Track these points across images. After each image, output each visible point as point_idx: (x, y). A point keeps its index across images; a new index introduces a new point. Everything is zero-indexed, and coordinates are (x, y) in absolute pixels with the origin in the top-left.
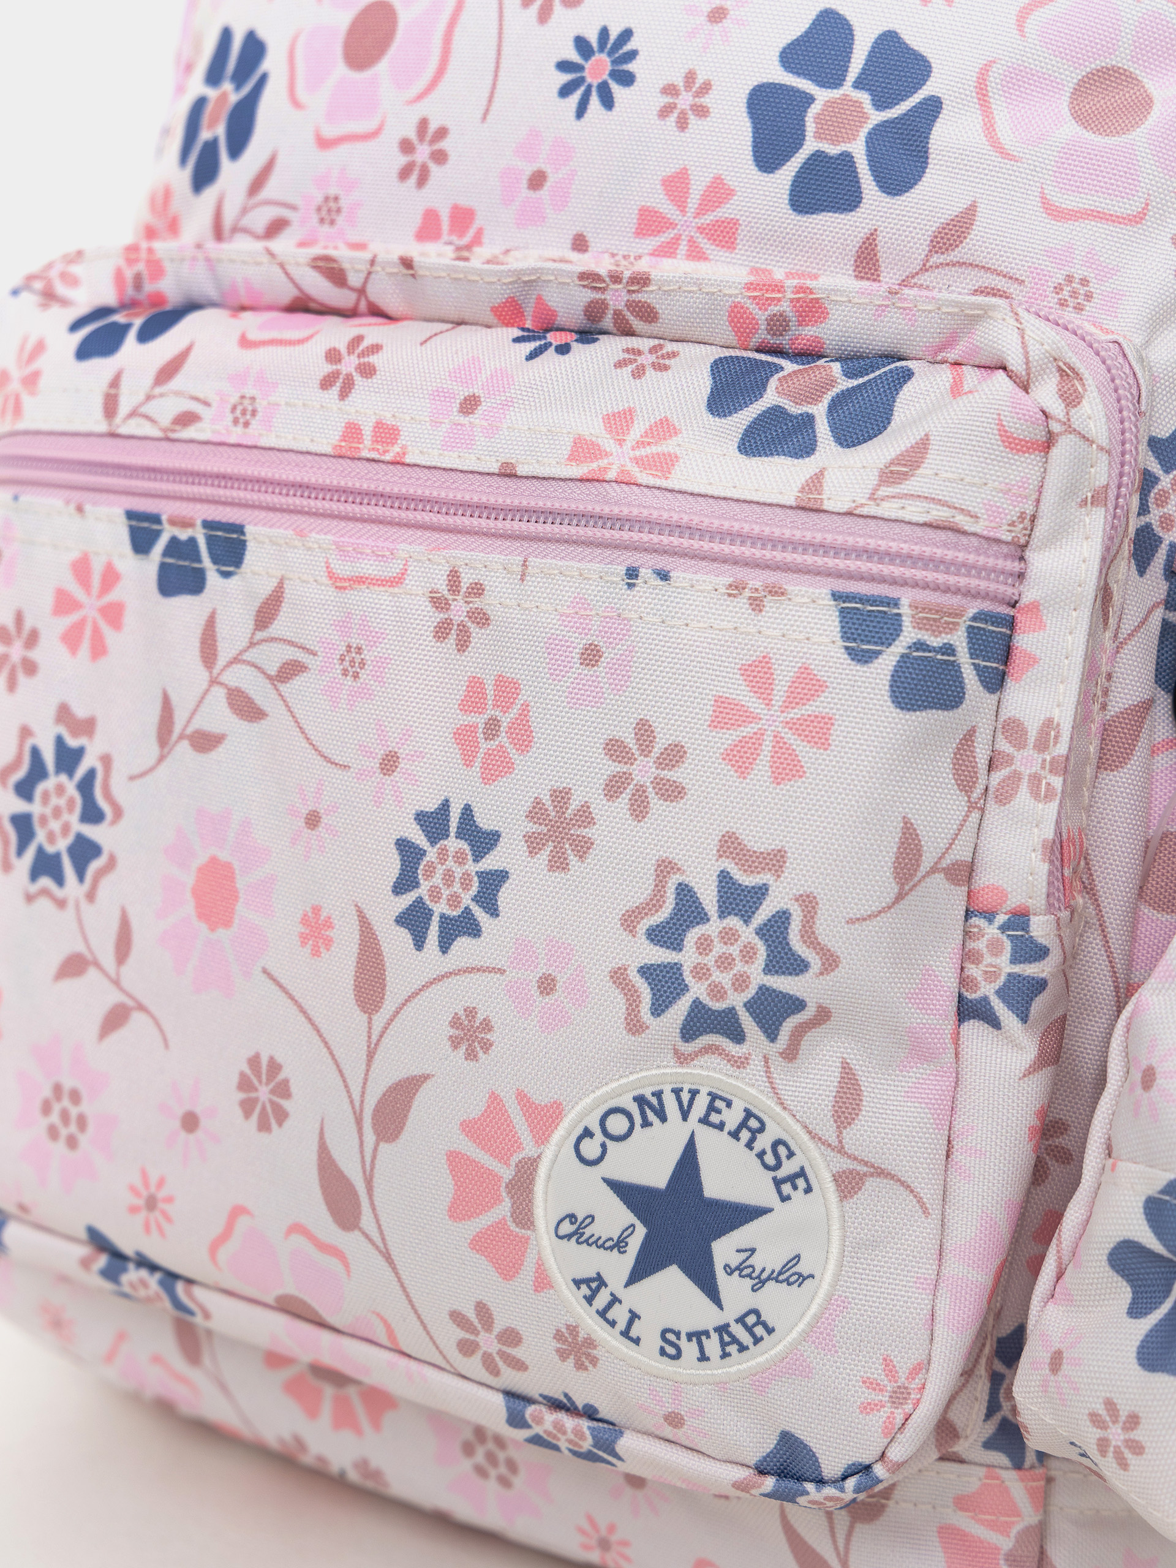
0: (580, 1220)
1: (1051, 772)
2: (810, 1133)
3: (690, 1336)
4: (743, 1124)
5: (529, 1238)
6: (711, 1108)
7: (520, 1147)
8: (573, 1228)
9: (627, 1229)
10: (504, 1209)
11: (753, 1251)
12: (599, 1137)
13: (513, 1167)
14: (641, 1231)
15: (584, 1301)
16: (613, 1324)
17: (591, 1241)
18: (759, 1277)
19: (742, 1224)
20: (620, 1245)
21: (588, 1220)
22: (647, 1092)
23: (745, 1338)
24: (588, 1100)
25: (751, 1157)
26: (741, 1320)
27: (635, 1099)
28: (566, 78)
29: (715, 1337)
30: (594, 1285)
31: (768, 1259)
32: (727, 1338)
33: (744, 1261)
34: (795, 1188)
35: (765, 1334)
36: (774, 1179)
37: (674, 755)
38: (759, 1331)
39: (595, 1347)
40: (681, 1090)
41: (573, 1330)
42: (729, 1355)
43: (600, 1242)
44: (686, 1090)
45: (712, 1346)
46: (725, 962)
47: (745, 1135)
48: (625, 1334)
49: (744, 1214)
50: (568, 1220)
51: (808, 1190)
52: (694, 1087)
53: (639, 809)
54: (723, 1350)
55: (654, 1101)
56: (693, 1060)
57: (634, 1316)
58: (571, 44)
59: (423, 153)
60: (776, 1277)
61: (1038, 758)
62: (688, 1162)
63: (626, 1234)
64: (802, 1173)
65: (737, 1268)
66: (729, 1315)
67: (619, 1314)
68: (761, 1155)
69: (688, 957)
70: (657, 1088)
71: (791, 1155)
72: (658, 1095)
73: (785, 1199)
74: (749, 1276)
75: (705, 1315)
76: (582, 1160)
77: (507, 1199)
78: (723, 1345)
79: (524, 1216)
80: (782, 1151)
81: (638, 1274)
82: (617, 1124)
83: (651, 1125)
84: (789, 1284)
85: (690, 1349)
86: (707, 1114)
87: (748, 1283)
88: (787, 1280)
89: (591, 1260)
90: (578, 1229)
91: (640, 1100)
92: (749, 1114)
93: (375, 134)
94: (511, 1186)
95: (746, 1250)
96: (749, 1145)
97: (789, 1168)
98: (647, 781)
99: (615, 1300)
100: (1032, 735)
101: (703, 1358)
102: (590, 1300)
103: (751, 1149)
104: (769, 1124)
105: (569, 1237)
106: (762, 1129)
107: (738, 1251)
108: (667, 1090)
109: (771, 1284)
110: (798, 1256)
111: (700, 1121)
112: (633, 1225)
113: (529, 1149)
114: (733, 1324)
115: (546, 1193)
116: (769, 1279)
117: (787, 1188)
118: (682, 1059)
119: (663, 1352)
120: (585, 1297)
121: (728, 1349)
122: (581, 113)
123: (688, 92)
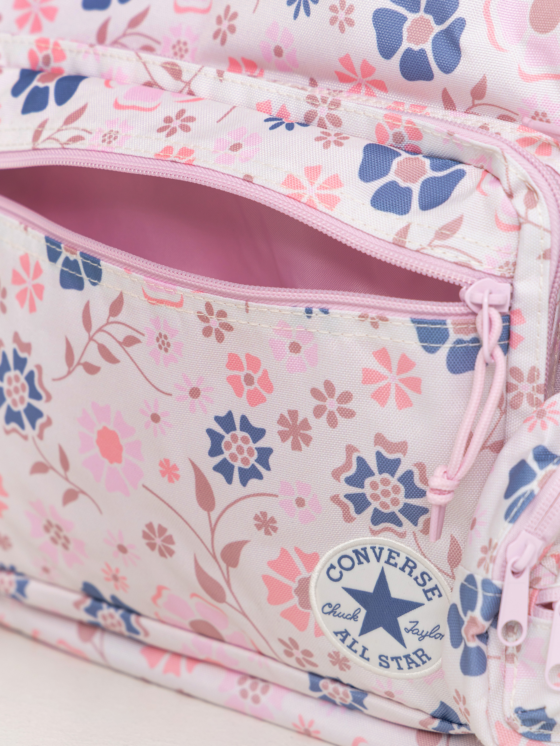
0: (333, 606)
1: (537, 392)
2: (438, 569)
3: (392, 659)
4: (406, 564)
5: (309, 613)
6: (390, 557)
7: (299, 573)
8: (331, 609)
9: (357, 610)
10: (295, 600)
11: (417, 622)
12: (338, 569)
13: (297, 583)
14: (363, 612)
15: (340, 642)
16: (355, 652)
17: (340, 615)
18: (421, 634)
19: (410, 610)
20: (354, 617)
21: (338, 606)
22: (359, 548)
23: (419, 662)
24: (330, 552)
25: (411, 580)
26: (415, 653)
27: (354, 551)
29: (404, 660)
30: (344, 634)
31: (425, 626)
32: (410, 661)
33: (414, 627)
34: (434, 594)
35: (427, 660)
36: (424, 590)
37: (346, 397)
38: (424, 658)
39: (348, 661)
40: (375, 547)
41: (337, 654)
42: (412, 668)
43: (345, 616)
44: (377, 548)
45: (403, 663)
46: (386, 493)
47: (407, 570)
48: (362, 656)
49: (411, 606)
50: (327, 606)
51: (440, 596)
52: (381, 546)
53: (332, 422)
54: (409, 666)
55: (363, 552)
56: (379, 533)
57: (365, 649)
60: (429, 635)
61: (530, 386)
62: (382, 580)
63: (356, 613)
64: (436, 588)
65: (411, 630)
66: (410, 650)
67: (358, 647)
68: (416, 579)
69: (367, 490)
70: (363, 546)
71: (430, 579)
72: (364, 549)
73: (429, 599)
74: (417, 633)
75: (399, 650)
76: (331, 579)
77: (296, 597)
78: (409, 663)
79: (305, 602)
80: (425, 577)
81: (365, 630)
82: (346, 563)
83: (363, 563)
84: (436, 638)
85: (393, 664)
86: (389, 560)
87: (417, 637)
88: (435, 636)
89: (342, 624)
90: (333, 610)
91: (356, 552)
92: (408, 560)
94: (297, 591)
95: (414, 622)
96: (410, 574)
97: (430, 585)
98: (334, 409)
99: (355, 642)
100: (526, 375)
101: (400, 668)
102: (343, 641)
103: (411, 576)
104: (418, 564)
105: (329, 613)
106: (415, 567)
107: (410, 622)
108: (368, 547)
109: (427, 638)
110: (439, 626)
111: (386, 562)
112: (359, 609)
113: (304, 574)
114: (412, 655)
115: (315, 593)
116: (426, 635)
117: (430, 594)
118: (374, 533)
119: (381, 665)
120: (340, 640)
121: (411, 665)
122: (296, 15)
123: (343, 10)
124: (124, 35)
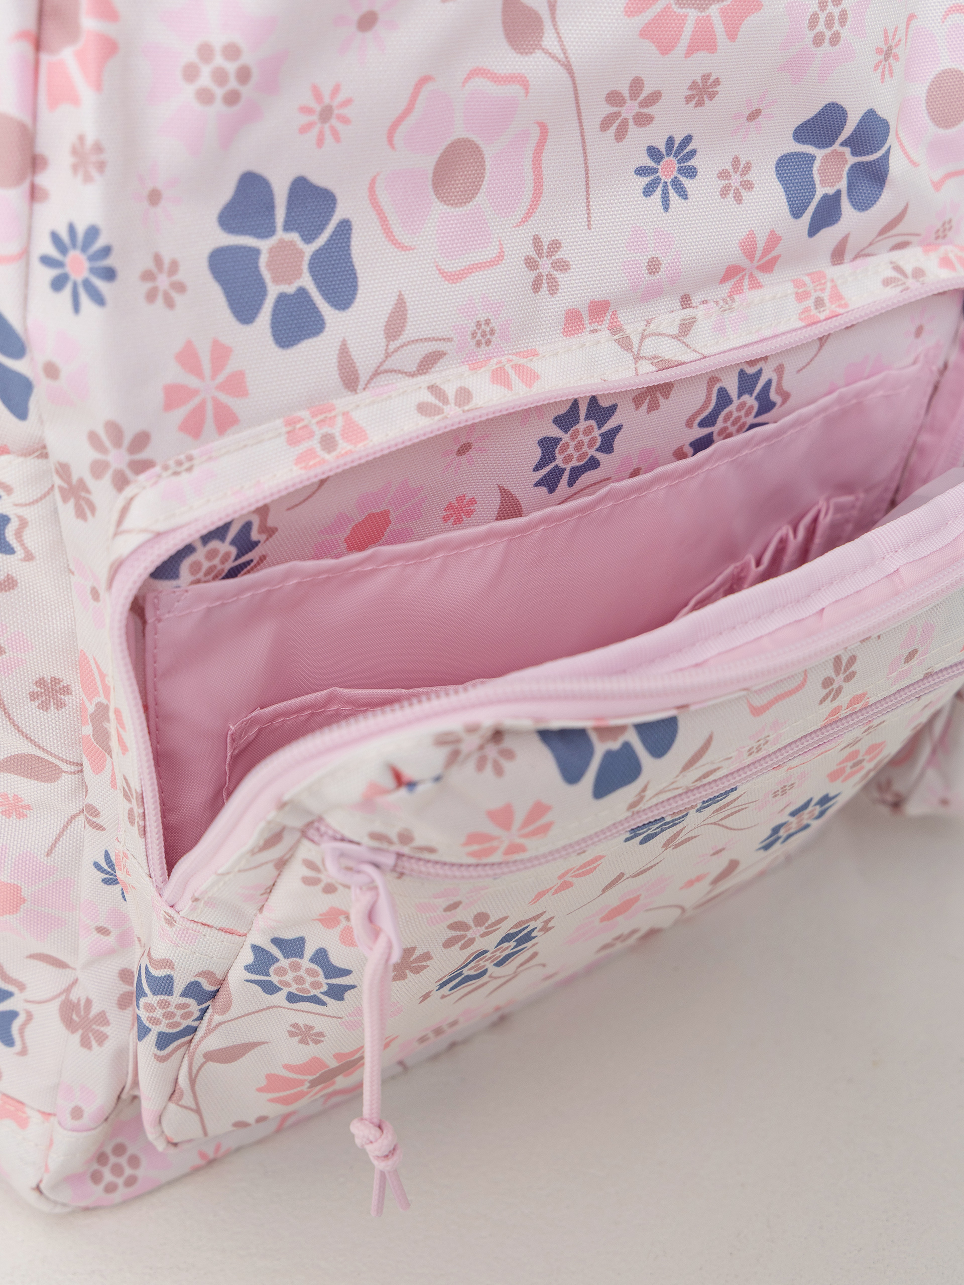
28: (646, 180)
58: (645, 154)
59: (545, 267)
93: (500, 257)
122: (666, 205)
123: (736, 172)
124: (388, 356)
